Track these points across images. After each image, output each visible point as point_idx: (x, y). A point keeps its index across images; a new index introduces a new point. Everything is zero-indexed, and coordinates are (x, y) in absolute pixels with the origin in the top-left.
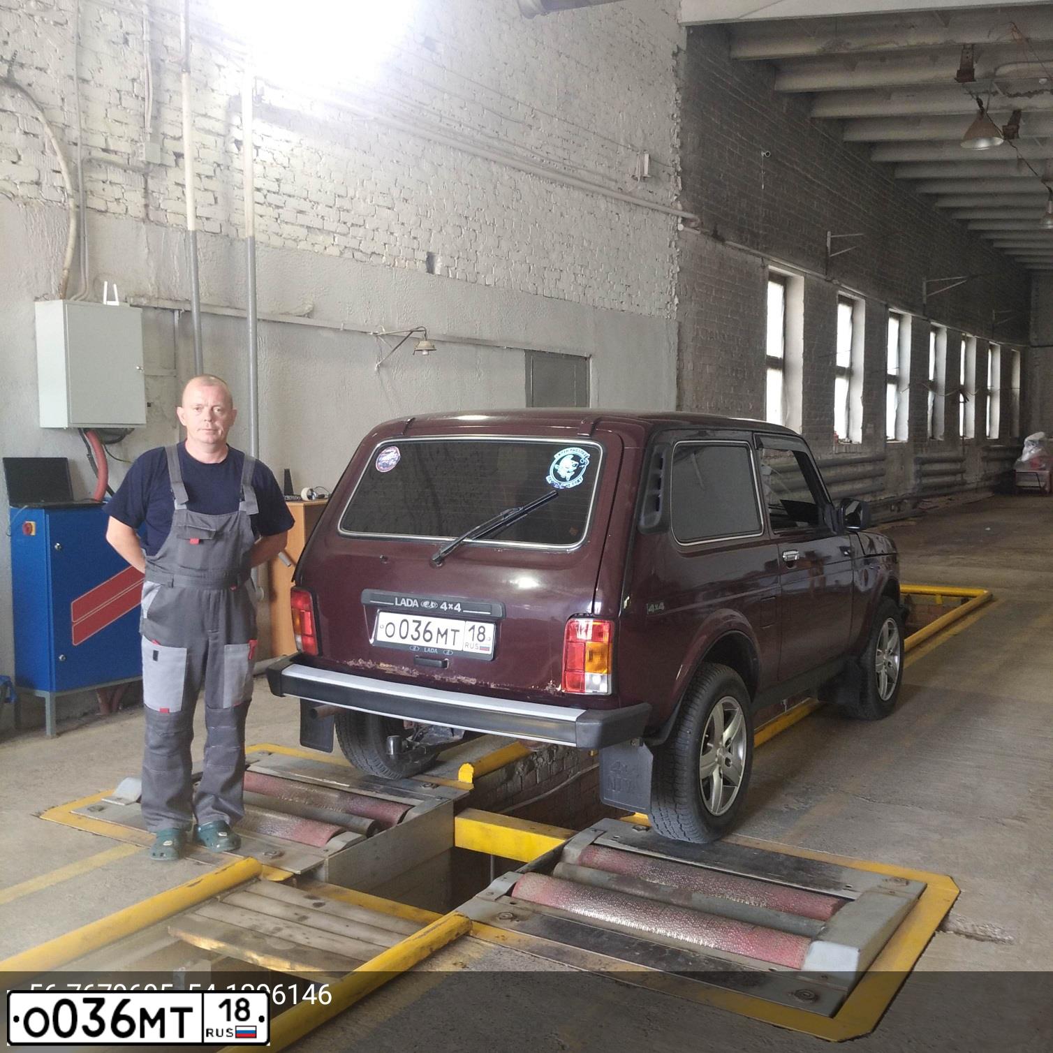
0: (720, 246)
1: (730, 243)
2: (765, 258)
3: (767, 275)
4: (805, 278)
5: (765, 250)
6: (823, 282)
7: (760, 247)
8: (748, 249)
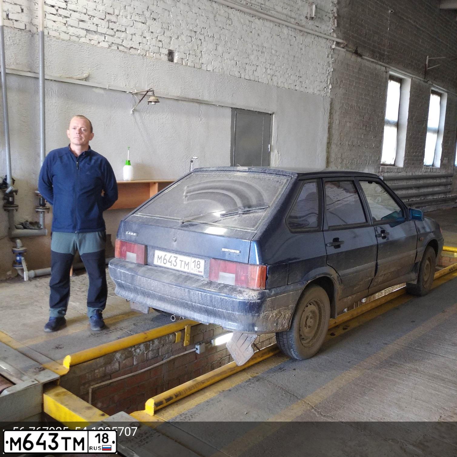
0: (359, 59)
1: (365, 57)
2: (388, 67)
3: (388, 76)
4: (412, 79)
5: (388, 63)
6: (423, 82)
7: (384, 61)
8: (377, 61)
